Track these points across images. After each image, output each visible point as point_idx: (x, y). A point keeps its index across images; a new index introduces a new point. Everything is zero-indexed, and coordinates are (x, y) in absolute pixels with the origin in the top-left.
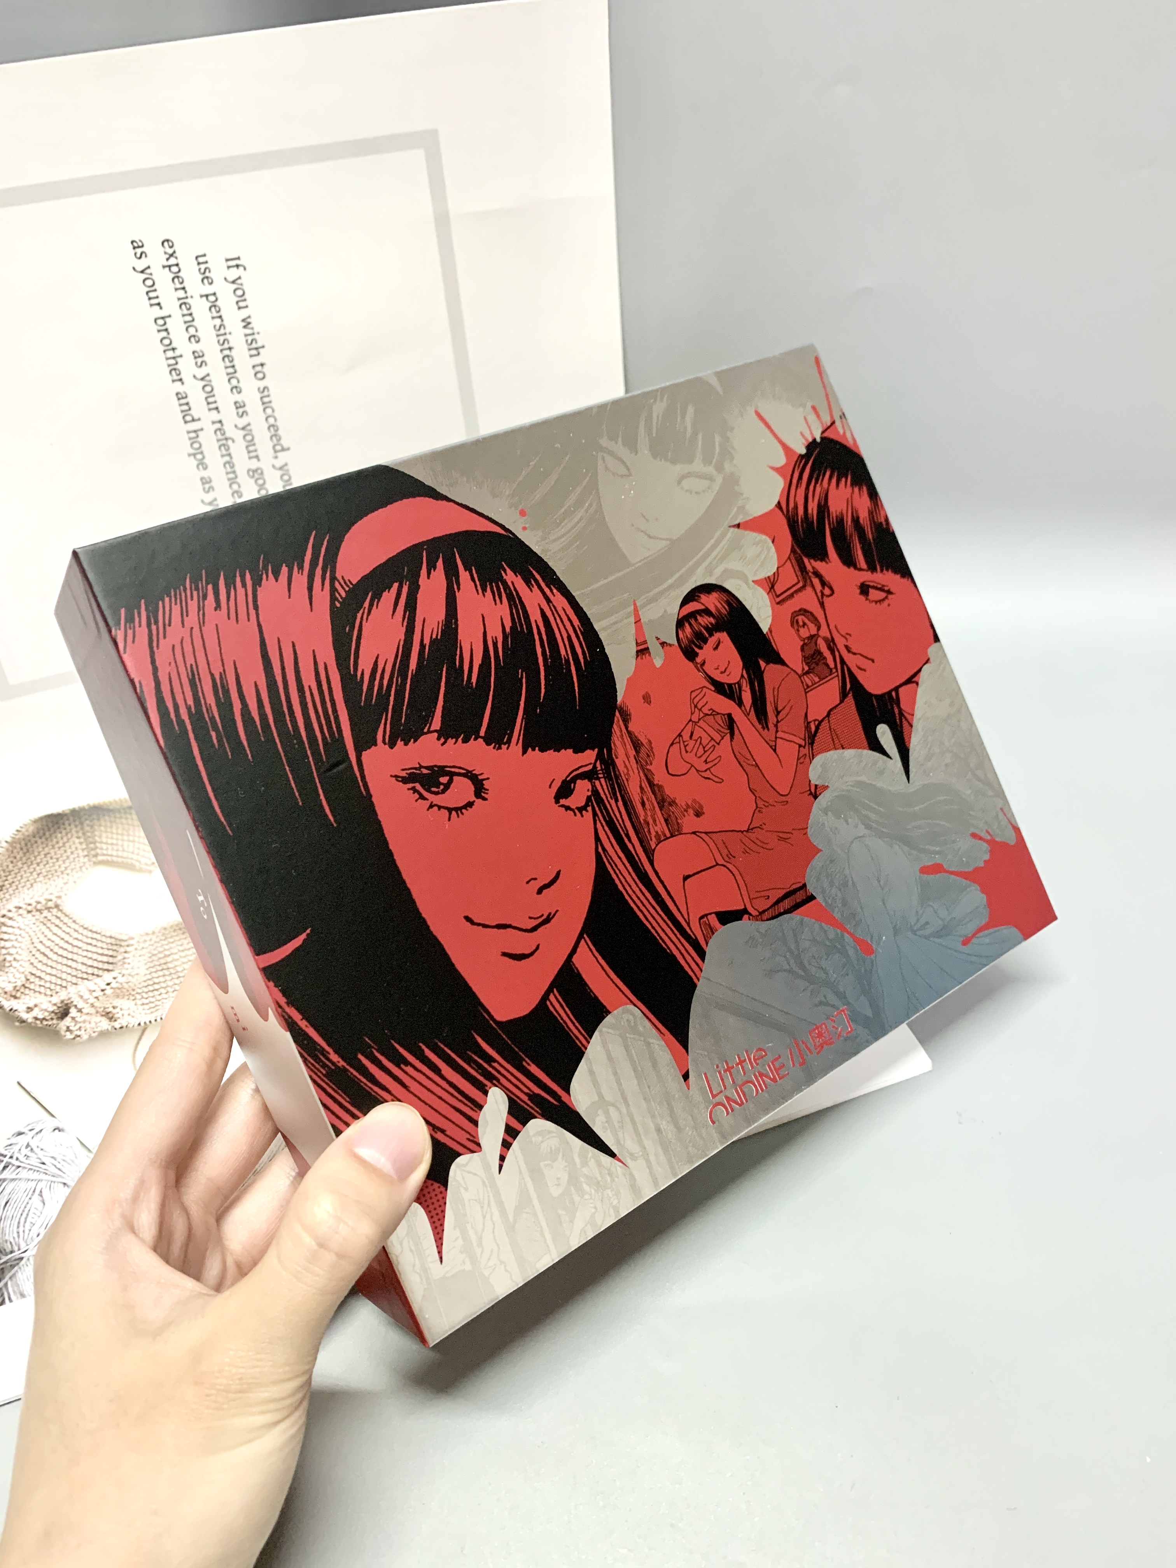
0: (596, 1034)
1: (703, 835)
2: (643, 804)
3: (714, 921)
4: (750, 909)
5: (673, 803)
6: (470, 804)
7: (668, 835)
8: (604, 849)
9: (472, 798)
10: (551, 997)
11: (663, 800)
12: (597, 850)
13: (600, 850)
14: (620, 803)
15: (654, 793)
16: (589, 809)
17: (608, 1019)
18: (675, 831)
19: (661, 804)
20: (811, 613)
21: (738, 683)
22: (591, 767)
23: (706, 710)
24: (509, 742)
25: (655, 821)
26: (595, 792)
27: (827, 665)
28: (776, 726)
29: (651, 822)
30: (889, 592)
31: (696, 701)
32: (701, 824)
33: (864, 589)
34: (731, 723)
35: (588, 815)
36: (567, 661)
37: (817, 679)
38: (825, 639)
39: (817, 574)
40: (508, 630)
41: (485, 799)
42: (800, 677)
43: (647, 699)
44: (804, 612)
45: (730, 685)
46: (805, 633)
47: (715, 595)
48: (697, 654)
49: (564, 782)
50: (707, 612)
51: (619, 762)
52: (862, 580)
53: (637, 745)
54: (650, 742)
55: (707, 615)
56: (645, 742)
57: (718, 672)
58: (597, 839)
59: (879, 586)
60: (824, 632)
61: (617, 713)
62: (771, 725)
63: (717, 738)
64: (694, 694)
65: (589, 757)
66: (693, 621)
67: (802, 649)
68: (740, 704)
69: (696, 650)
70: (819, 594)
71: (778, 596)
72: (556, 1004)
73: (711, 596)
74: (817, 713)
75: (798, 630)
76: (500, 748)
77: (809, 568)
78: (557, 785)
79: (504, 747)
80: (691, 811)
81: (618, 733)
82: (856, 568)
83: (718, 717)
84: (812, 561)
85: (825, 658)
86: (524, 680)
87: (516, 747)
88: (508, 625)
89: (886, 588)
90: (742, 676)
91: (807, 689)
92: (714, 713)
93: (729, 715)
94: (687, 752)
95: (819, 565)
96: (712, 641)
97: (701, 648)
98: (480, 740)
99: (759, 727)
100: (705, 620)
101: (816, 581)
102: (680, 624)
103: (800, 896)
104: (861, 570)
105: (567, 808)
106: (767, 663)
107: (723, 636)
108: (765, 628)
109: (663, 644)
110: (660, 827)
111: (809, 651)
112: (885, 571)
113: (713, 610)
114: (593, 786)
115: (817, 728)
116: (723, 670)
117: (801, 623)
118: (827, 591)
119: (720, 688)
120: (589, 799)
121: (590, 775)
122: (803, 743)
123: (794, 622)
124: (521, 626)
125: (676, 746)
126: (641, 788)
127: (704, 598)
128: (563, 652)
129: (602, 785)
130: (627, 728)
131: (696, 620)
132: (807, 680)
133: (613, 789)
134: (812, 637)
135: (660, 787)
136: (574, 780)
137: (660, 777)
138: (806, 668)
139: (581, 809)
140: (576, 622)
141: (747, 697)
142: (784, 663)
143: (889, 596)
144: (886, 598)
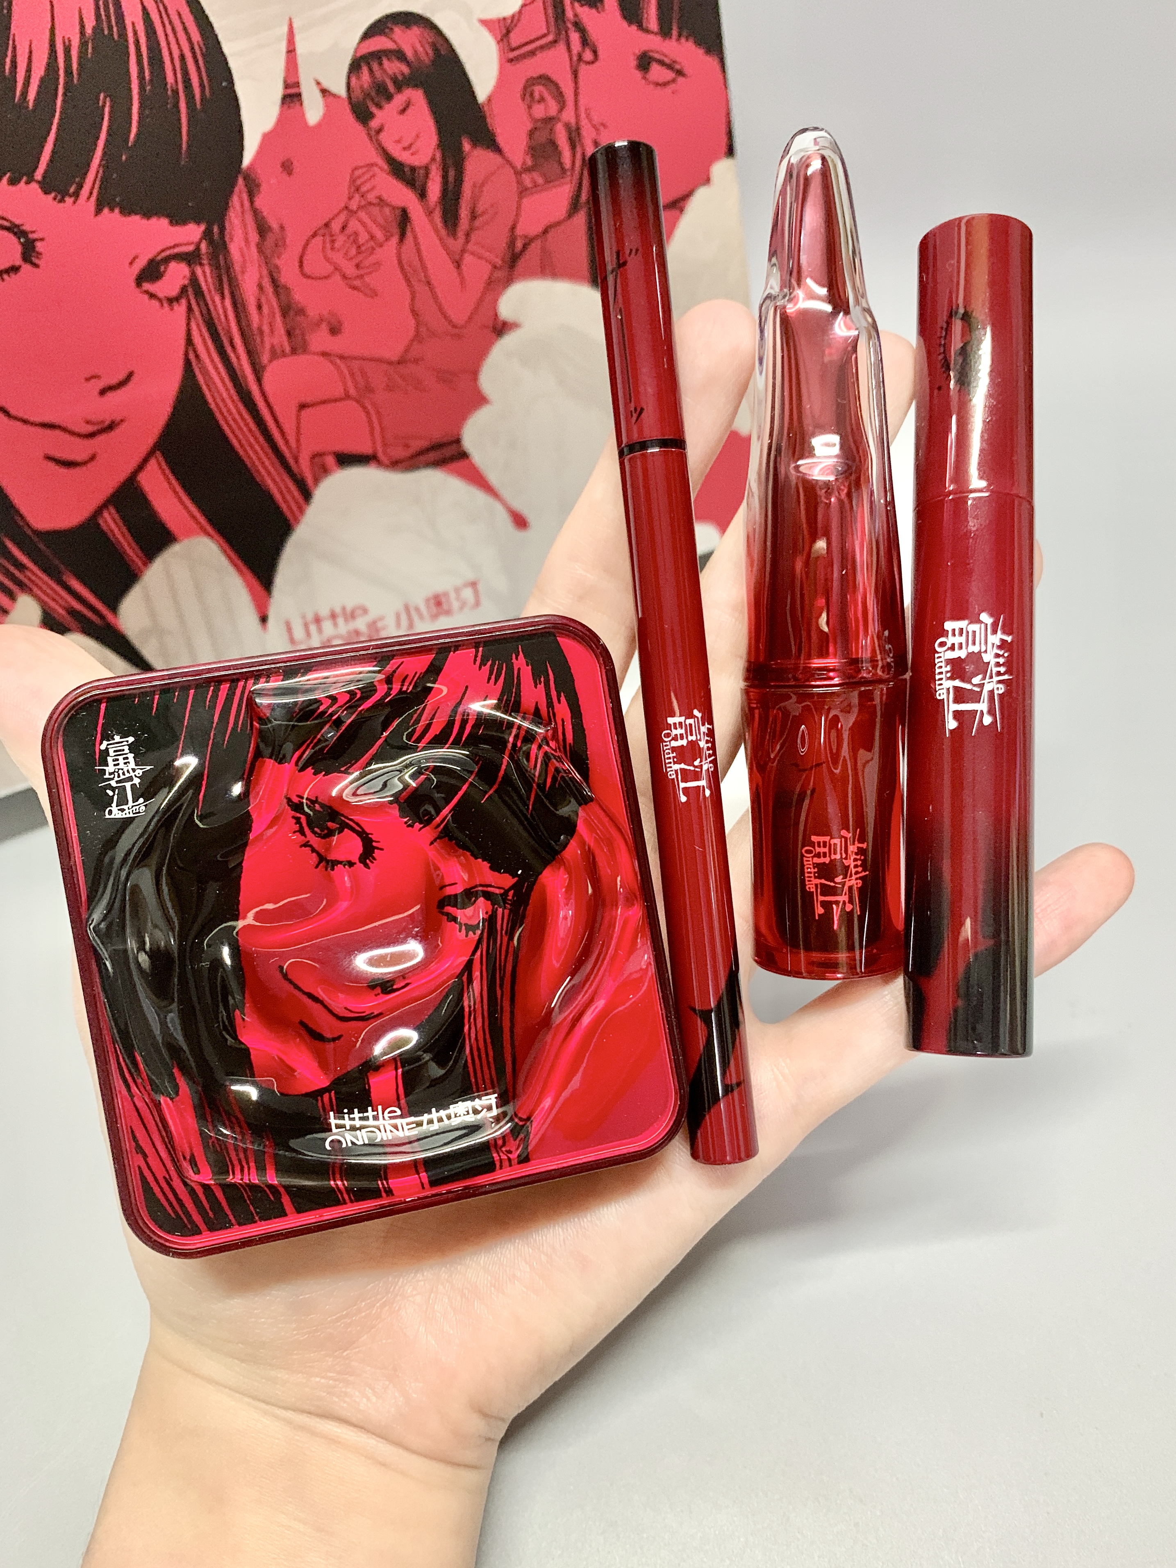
0: (158, 560)
1: (336, 359)
2: (259, 307)
3: (330, 460)
4: (380, 454)
5: (301, 312)
6: (15, 269)
7: (288, 349)
8: (197, 355)
9: (18, 261)
10: (106, 514)
11: (289, 307)
12: (186, 354)
13: (192, 356)
14: (228, 302)
15: (277, 295)
16: (184, 301)
17: (176, 548)
18: (298, 346)
19: (286, 310)
20: (557, 86)
21: (427, 168)
22: (191, 248)
23: (371, 197)
24: (76, 195)
25: (272, 331)
26: (194, 280)
27: (561, 164)
28: (468, 235)
29: (266, 328)
30: (680, 73)
31: (358, 182)
32: (335, 344)
33: (644, 62)
34: (404, 218)
35: (181, 309)
36: (176, 92)
37: (540, 181)
38: (567, 126)
39: (579, 26)
41: (36, 266)
42: (518, 173)
43: (287, 167)
44: (544, 79)
45: (413, 169)
46: (539, 111)
47: (416, 31)
48: (372, 116)
49: (151, 261)
50: (400, 55)
51: (234, 248)
52: (644, 48)
53: (263, 229)
54: (282, 227)
55: (398, 58)
56: (275, 226)
57: (400, 146)
58: (189, 341)
59: (667, 60)
60: (568, 115)
61: (240, 181)
62: (461, 234)
63: (379, 235)
64: (357, 173)
65: (192, 232)
66: (375, 66)
67: (531, 133)
68: (423, 195)
69: (373, 109)
70: (575, 58)
71: (513, 50)
72: (110, 522)
73: (409, 32)
74: (529, 226)
75: (530, 107)
76: (62, 201)
77: (569, 14)
78: (141, 263)
79: (69, 200)
80: (324, 326)
81: (238, 207)
82: (640, 26)
83: (387, 210)
84: (576, 5)
85: (560, 153)
86: (107, 110)
87: (86, 203)
88: (90, 24)
89: (678, 67)
90: (433, 159)
91: (523, 192)
92: (381, 202)
93: (404, 209)
94: (332, 249)
95: (586, 14)
96: (399, 100)
97: (379, 107)
98: (34, 186)
99: (443, 232)
100: (393, 67)
101: (575, 37)
102: (355, 66)
103: (448, 452)
104: (647, 31)
105: (152, 296)
106: (474, 145)
107: (417, 96)
109: (324, 92)
110: (280, 337)
111: (542, 137)
112: (683, 40)
113: (409, 54)
114: (193, 274)
115: (525, 247)
116: (406, 144)
117: (537, 95)
118: (588, 55)
119: (397, 169)
120: (184, 290)
121: (191, 258)
122: (499, 262)
123: (527, 92)
124: (110, 28)
125: (319, 239)
126: (261, 287)
127: (398, 32)
128: (170, 79)
129: (205, 275)
130: (252, 202)
131: (381, 64)
132: (527, 179)
133: (221, 281)
134: (549, 120)
135: (287, 289)
136: (167, 260)
137: (289, 275)
138: (529, 163)
139: (171, 301)
141: (434, 189)
142: (498, 150)
143: (681, 80)
144: (674, 81)
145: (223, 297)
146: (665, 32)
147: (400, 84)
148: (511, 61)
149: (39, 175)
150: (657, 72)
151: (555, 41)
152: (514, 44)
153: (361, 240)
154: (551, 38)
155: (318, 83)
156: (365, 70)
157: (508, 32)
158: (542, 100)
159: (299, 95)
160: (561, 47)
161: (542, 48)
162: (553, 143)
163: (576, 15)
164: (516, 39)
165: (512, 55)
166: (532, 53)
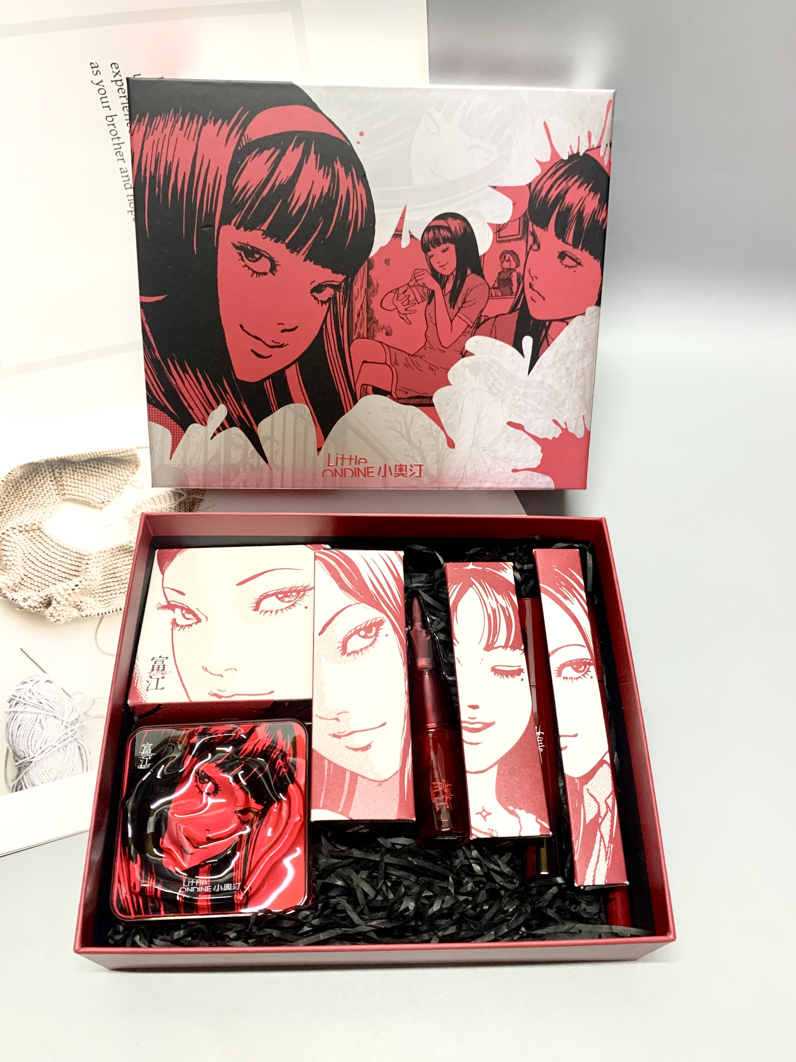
0: (282, 408)
1: (385, 346)
2: (359, 315)
3: (370, 389)
4: (393, 393)
5: (376, 322)
6: (265, 274)
7: (365, 336)
8: (326, 327)
9: (267, 271)
10: (267, 381)
11: (371, 318)
12: (322, 325)
13: (324, 327)
14: (346, 309)
15: (367, 312)
16: (328, 304)
17: (292, 405)
18: (370, 336)
19: (369, 320)
20: (517, 256)
21: (448, 277)
22: (338, 284)
23: (420, 282)
24: (299, 252)
25: (361, 327)
26: (334, 297)
27: (511, 289)
28: (459, 309)
29: (359, 325)
30: (579, 264)
31: (416, 275)
32: (386, 340)
33: (562, 256)
34: (432, 295)
35: (325, 307)
36: (350, 223)
37: (500, 294)
38: (518, 275)
39: (533, 234)
40: (324, 194)
41: (274, 275)
42: (489, 288)
43: (387, 262)
44: (513, 253)
45: (442, 275)
46: (506, 265)
47: (458, 221)
48: (430, 250)
49: (320, 285)
50: (449, 229)
51: (355, 288)
52: (564, 250)
53: (369, 283)
54: (378, 285)
55: (448, 231)
56: (375, 283)
57: (439, 265)
58: (325, 321)
59: (574, 257)
60: (520, 270)
61: (366, 263)
62: (456, 308)
63: (419, 300)
64: (416, 271)
65: (340, 278)
66: (437, 231)
67: (499, 274)
68: (443, 288)
69: (431, 248)
70: (529, 247)
71: (499, 237)
72: (268, 385)
73: (455, 221)
74: (489, 312)
75: (503, 262)
76: (293, 253)
77: (530, 229)
78: (315, 284)
79: (295, 253)
80: (384, 331)
81: (362, 273)
82: (564, 241)
83: (426, 290)
84: (535, 226)
85: (512, 285)
86: (321, 224)
87: (301, 257)
88: (325, 191)
89: (579, 261)
90: (452, 273)
91: (490, 297)
92: (424, 286)
93: (433, 291)
94: (397, 299)
95: (538, 230)
96: (443, 246)
97: (434, 248)
98: (284, 245)
99: (448, 305)
100: (444, 233)
101: (531, 239)
102: (428, 229)
103: (425, 401)
104: (567, 243)
105: (316, 298)
106: (473, 272)
107: (452, 247)
108: (481, 252)
109: (412, 236)
110: (363, 331)
111: (504, 276)
112: (584, 250)
113: (453, 229)
114: (335, 294)
115: (485, 321)
116: (442, 265)
117: (507, 259)
118: (535, 247)
119: (435, 274)
120: (329, 299)
121: (336, 288)
122: (471, 325)
123: (503, 256)
124: (332, 195)
125: (392, 294)
126: (361, 306)
127: (450, 220)
128: (350, 218)
129: (340, 295)
130: (368, 272)
131: (439, 231)
132: (493, 292)
133: (346, 300)
134: (510, 270)
135: (373, 311)
136: (326, 286)
137: (375, 305)
138: (496, 285)
139: (323, 302)
140: (365, 204)
141: (449, 286)
142: (483, 277)
143: (578, 266)
144: (576, 266)
145: (344, 307)
146: (575, 246)
147: (445, 240)
148: (498, 242)
149: (287, 241)
150: (567, 261)
151: (521, 239)
152: (501, 236)
153: (410, 299)
154: (519, 236)
155: (410, 232)
156: (432, 232)
157: (499, 231)
158: (509, 260)
159: (401, 235)
160: (523, 241)
161: (514, 240)
162: (510, 280)
163: (533, 230)
164: (502, 233)
165: (498, 239)
166: (510, 241)
